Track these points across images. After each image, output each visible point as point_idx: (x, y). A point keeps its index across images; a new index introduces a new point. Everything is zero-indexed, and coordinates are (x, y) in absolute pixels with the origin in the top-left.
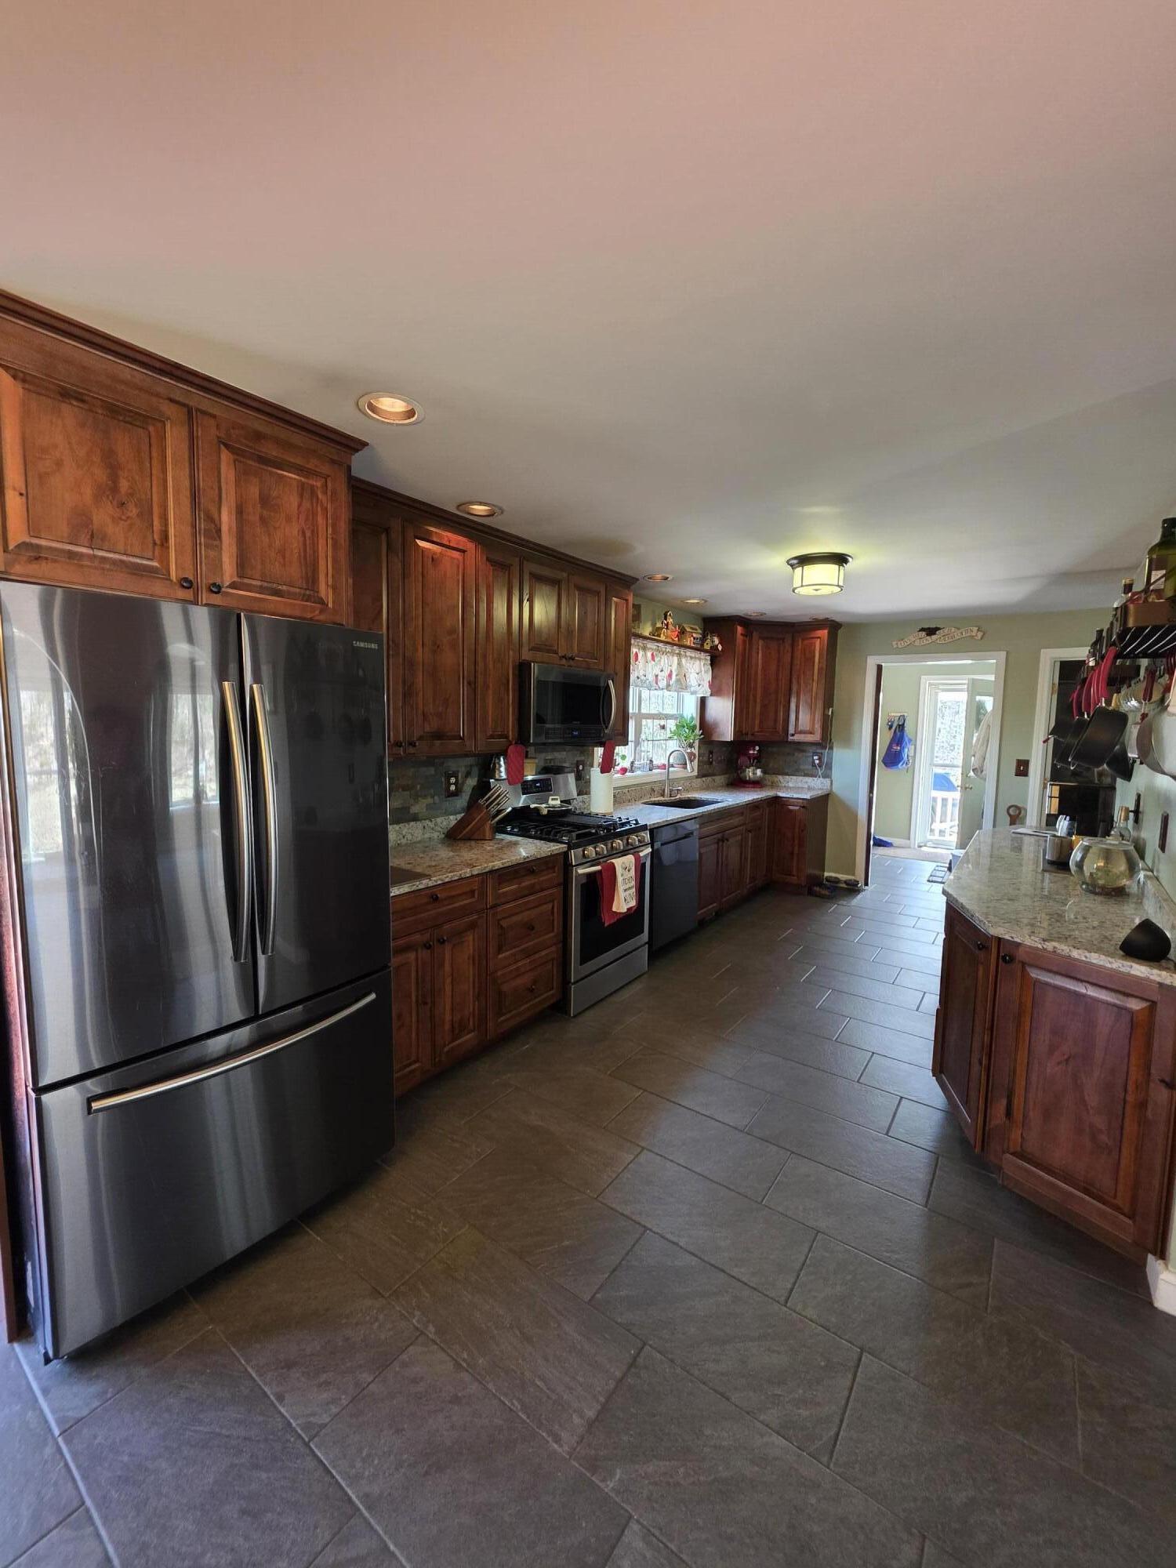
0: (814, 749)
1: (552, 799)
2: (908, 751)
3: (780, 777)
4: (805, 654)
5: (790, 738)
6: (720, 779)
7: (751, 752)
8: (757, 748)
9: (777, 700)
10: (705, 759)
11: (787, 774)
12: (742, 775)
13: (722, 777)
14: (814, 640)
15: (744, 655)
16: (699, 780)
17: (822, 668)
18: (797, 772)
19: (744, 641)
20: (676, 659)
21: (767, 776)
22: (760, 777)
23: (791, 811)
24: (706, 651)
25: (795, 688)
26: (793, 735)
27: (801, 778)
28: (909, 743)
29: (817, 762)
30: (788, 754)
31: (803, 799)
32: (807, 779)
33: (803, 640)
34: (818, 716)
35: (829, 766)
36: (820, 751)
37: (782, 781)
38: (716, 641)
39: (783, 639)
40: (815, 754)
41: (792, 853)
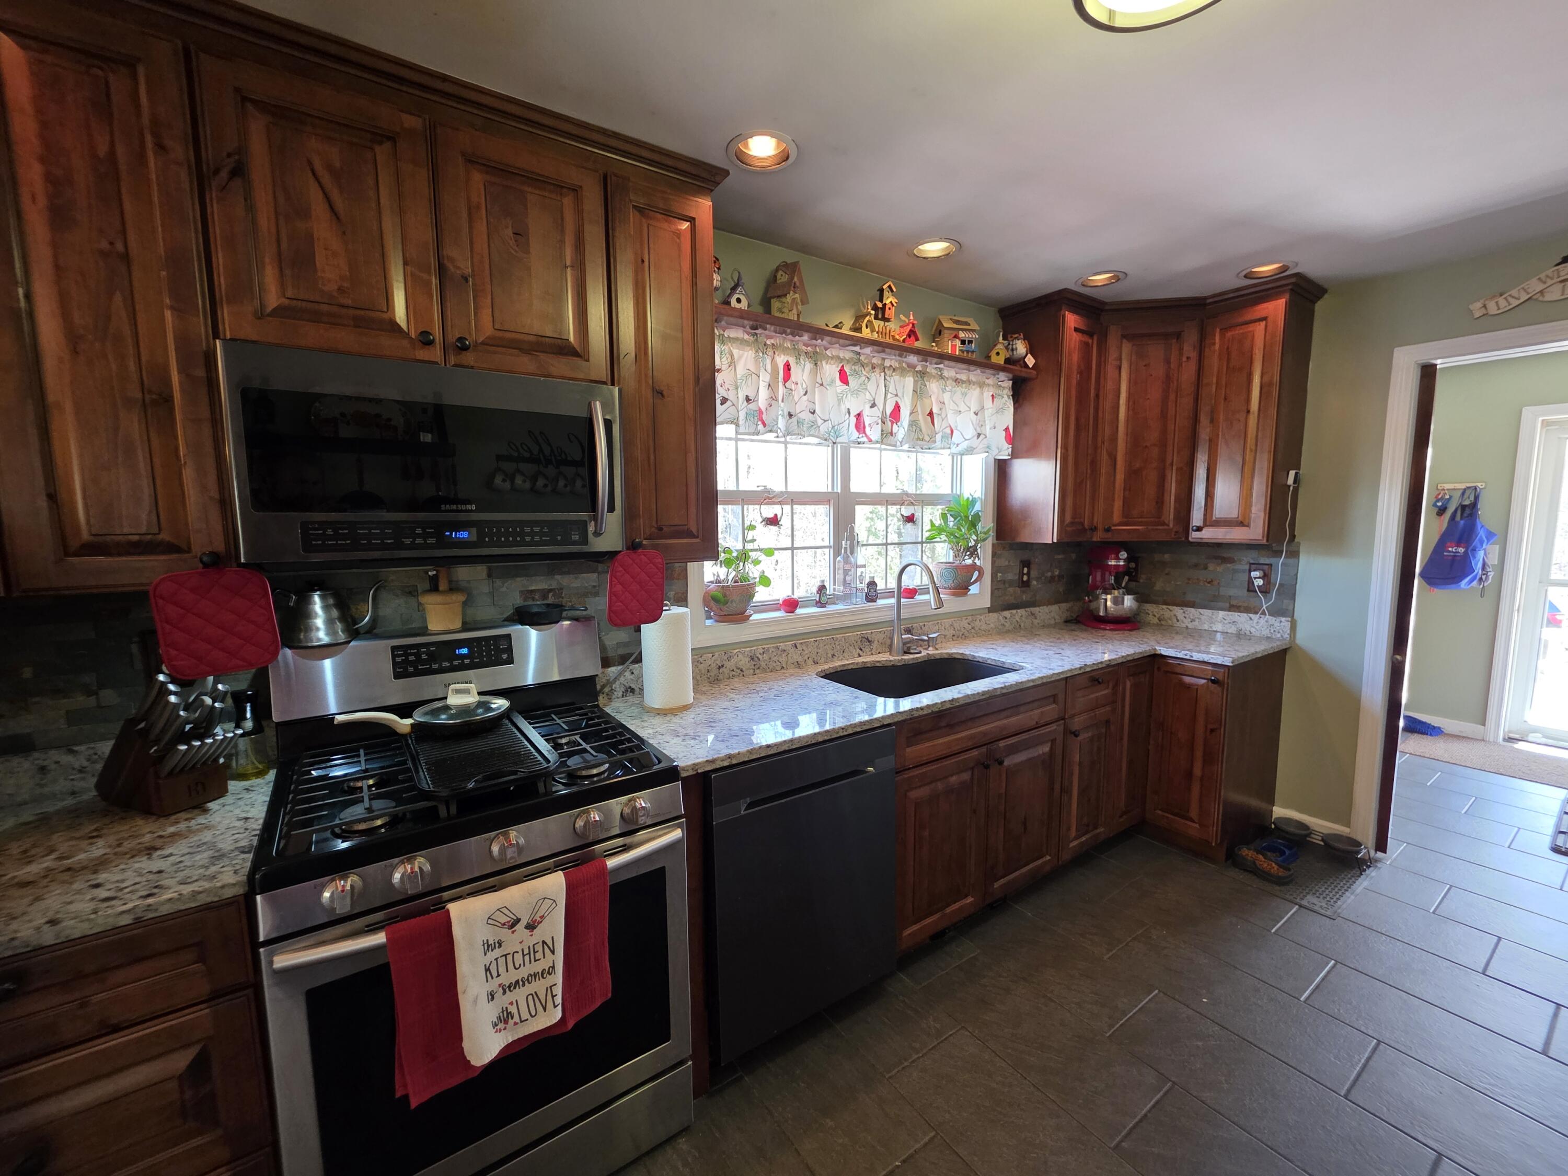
0: (1251, 556)
1: (458, 691)
2: (1487, 554)
3: (1178, 611)
4: (1229, 360)
5: (1194, 536)
6: (1050, 613)
7: (1112, 563)
8: (1123, 555)
9: (1163, 460)
10: (1012, 576)
11: (1193, 605)
12: (1093, 605)
13: (1055, 608)
14: (1251, 327)
15: (1084, 372)
16: (995, 615)
17: (1270, 384)
18: (1212, 602)
19: (1086, 347)
20: (909, 381)
21: (1148, 607)
22: (1130, 609)
23: (1188, 687)
24: (997, 368)
25: (1204, 433)
26: (1199, 529)
27: (1221, 614)
28: (1488, 540)
29: (1260, 582)
30: (1196, 566)
31: (1215, 665)
32: (1235, 616)
33: (1224, 330)
34: (1260, 487)
35: (1289, 591)
36: (1267, 561)
37: (1180, 617)
38: (1021, 348)
39: (1178, 336)
40: (1253, 566)
41: (1189, 775)
